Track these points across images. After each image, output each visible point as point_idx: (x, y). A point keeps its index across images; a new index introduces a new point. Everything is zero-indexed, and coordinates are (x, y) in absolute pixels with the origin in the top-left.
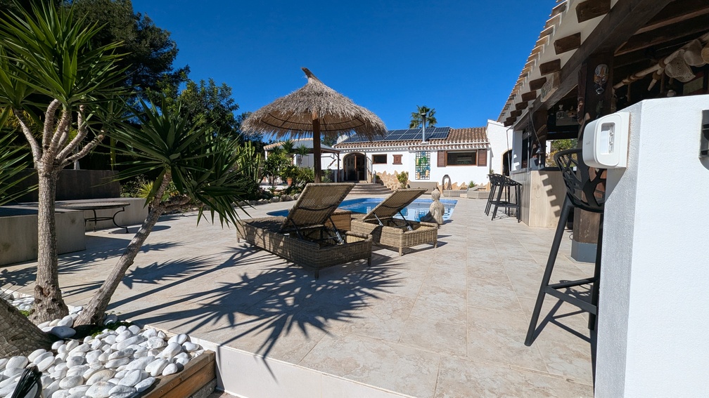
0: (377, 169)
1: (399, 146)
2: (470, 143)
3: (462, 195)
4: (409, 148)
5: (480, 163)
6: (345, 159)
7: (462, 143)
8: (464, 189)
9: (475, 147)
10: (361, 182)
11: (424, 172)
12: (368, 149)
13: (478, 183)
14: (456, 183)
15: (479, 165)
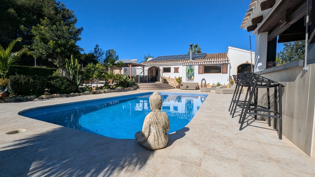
0: (166, 75)
1: (177, 62)
2: (217, 60)
3: (212, 91)
4: (182, 64)
5: (223, 72)
6: (149, 69)
7: (213, 60)
8: (213, 87)
9: (221, 62)
10: (157, 83)
11: (191, 77)
12: (161, 64)
13: (222, 83)
14: (209, 83)
15: (223, 73)
